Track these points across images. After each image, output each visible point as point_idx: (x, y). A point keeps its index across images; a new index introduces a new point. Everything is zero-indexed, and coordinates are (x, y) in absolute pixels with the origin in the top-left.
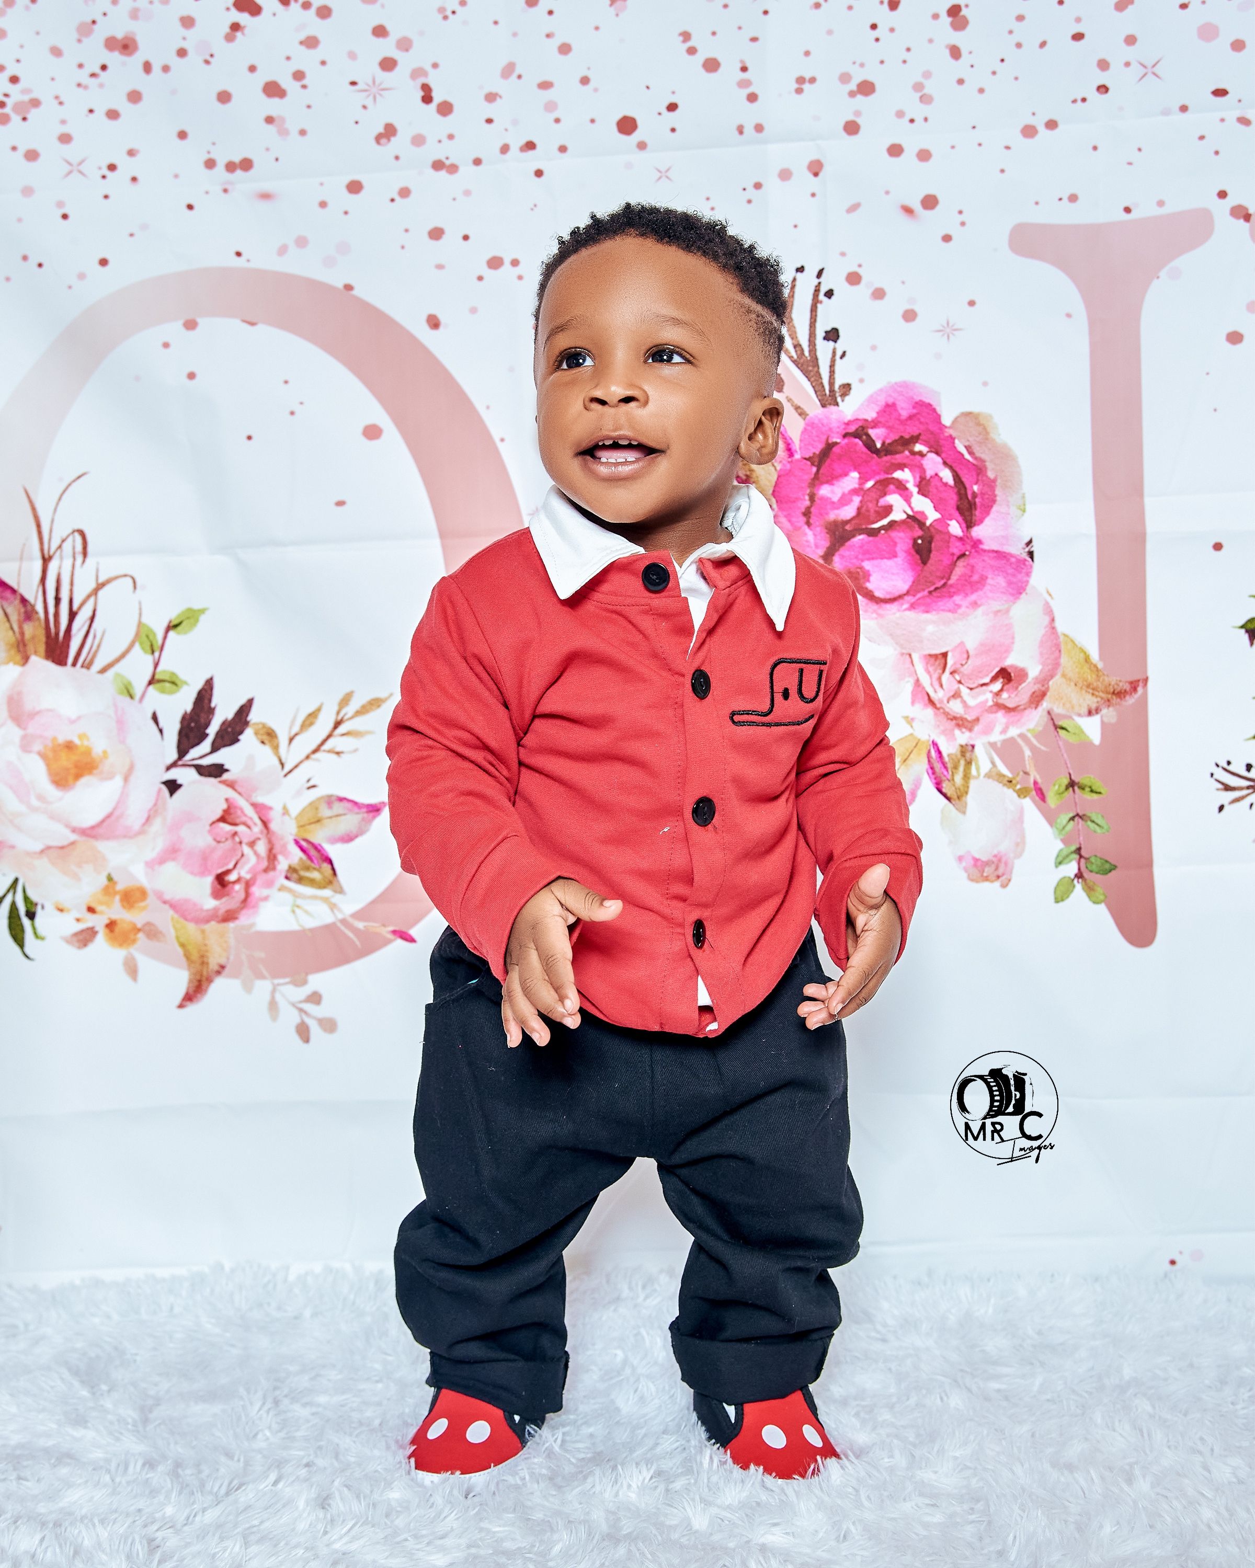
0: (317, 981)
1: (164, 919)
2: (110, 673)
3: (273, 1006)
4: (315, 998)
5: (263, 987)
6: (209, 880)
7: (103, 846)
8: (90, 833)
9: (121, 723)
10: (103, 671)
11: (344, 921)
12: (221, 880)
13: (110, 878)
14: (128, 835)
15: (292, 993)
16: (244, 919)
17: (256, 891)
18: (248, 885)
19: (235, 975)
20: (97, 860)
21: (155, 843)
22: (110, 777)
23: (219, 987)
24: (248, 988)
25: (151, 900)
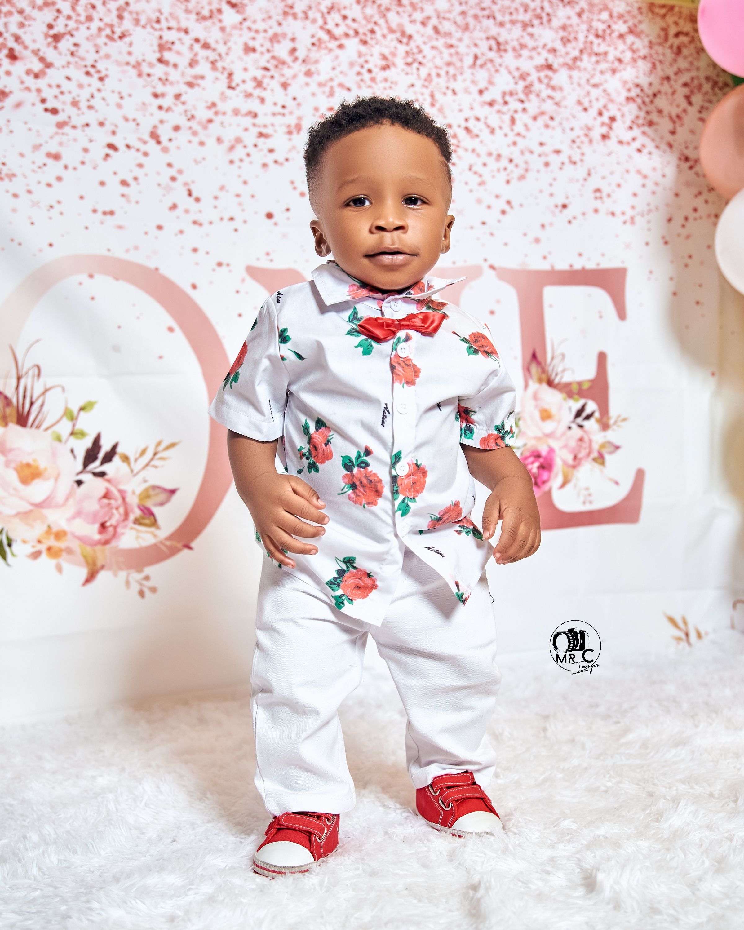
0: (148, 570)
1: (75, 545)
2: (50, 431)
3: (128, 583)
4: (147, 578)
5: (123, 574)
6: (96, 526)
7: (46, 512)
8: (39, 505)
9: (54, 454)
10: (47, 429)
11: (161, 542)
12: (103, 526)
13: (49, 527)
14: (57, 506)
15: (136, 576)
16: (113, 544)
17: (120, 530)
18: (115, 528)
19: (110, 569)
20: (43, 518)
21: (70, 509)
22: (48, 479)
23: (102, 576)
24: (115, 575)
25: (69, 536)
